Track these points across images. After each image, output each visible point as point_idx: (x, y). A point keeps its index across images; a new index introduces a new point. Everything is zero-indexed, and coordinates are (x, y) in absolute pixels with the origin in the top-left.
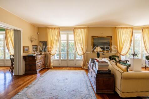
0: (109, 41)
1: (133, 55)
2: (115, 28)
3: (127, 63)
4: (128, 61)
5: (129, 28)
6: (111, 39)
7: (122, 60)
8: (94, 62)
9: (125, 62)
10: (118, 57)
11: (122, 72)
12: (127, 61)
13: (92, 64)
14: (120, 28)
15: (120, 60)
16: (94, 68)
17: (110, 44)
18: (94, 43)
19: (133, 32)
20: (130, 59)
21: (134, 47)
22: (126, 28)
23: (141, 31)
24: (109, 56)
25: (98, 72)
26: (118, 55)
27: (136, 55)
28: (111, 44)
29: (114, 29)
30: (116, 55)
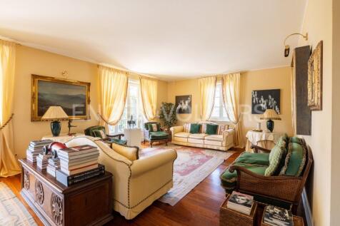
0: (84, 94)
1: (130, 123)
2: (98, 66)
3: (120, 138)
4: (123, 135)
5: (122, 72)
6: (89, 90)
7: (110, 134)
8: (48, 150)
9: (117, 138)
10: (104, 128)
11: (130, 162)
12: (120, 136)
13: (40, 158)
14: (107, 67)
15: (107, 136)
16: (51, 171)
17: (85, 101)
18: (39, 94)
19: (129, 81)
20: (125, 130)
21: (129, 109)
22: (118, 71)
23: (138, 82)
24: (86, 128)
25: (68, 180)
26: (104, 125)
27: (134, 122)
28: (89, 101)
29: (96, 67)
30: (100, 125)
